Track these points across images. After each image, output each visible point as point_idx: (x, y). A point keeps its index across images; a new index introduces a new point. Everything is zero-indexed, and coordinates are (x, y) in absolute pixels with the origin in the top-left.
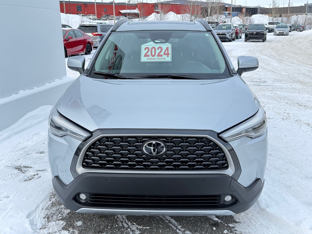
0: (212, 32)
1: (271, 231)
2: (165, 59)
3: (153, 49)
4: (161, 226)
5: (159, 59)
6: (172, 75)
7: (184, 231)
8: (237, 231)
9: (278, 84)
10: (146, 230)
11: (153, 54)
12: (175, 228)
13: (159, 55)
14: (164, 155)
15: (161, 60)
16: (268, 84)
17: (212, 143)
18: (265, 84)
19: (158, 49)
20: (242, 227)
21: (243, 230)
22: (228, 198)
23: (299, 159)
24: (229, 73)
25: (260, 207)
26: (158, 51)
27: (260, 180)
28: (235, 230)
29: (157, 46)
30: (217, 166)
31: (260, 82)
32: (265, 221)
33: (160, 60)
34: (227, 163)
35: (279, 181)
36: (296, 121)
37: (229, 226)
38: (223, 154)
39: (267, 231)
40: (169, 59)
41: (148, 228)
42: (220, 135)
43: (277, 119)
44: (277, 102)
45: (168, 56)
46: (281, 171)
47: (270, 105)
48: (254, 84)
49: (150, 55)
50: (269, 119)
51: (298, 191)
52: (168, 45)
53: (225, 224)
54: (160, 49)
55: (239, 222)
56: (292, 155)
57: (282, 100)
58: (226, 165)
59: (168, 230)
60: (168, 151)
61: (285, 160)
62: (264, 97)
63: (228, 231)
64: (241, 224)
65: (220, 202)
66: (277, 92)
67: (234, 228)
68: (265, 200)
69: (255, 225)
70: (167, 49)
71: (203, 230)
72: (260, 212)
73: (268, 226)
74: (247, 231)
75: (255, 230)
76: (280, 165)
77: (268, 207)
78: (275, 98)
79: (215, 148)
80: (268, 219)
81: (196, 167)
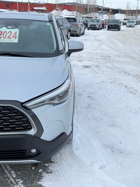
0: (52, 22)
1: (73, 170)
2: (13, 40)
3: (5, 33)
5: (9, 40)
6: (13, 53)
8: (49, 169)
9: (117, 59)
11: (5, 36)
12: (4, 168)
13: (9, 38)
15: (10, 41)
16: (111, 59)
17: (16, 111)
18: (109, 58)
19: (9, 33)
21: (54, 169)
22: (34, 151)
23: (112, 111)
24: (58, 53)
25: (72, 149)
26: (8, 35)
27: (65, 134)
28: (48, 169)
29: (8, 30)
30: (22, 128)
31: (107, 57)
32: (71, 161)
33: (9, 41)
34: (31, 125)
35: (93, 128)
36: (119, 84)
37: (45, 166)
38: (26, 119)
39: (70, 170)
40: (16, 41)
43: (108, 83)
44: (112, 71)
45: (15, 39)
46: (97, 120)
47: (107, 73)
48: (103, 58)
49: (2, 38)
50: (103, 82)
51: (103, 136)
52: (17, 30)
53: (43, 164)
54: (10, 33)
55: (53, 162)
56: (108, 108)
57: (115, 69)
58: (30, 127)
61: (103, 112)
62: (105, 67)
63: (42, 170)
64: (54, 164)
65: (26, 154)
66: (115, 64)
67: (48, 167)
68: (77, 144)
69: (64, 164)
70: (16, 33)
71: (25, 170)
72: (70, 153)
73: (73, 165)
74: (56, 169)
75: (62, 168)
76: (98, 116)
77: (76, 150)
78: (112, 68)
79: (19, 114)
80: (75, 159)
81: (5, 129)
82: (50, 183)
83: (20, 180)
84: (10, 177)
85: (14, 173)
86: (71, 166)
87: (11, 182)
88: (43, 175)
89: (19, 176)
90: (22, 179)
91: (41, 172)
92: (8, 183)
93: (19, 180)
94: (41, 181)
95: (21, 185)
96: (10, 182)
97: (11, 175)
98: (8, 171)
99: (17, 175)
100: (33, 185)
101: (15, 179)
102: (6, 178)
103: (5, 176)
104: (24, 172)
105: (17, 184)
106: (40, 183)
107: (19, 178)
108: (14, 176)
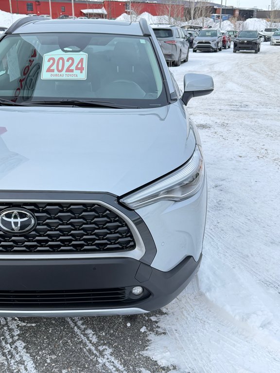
0: (150, 37)
1: (207, 329)
2: (77, 76)
3: (61, 61)
4: (54, 322)
5: (68, 75)
6: (81, 101)
7: (85, 329)
8: (159, 327)
9: (262, 110)
10: (30, 329)
11: (60, 68)
12: (72, 325)
13: (68, 70)
14: (33, 231)
15: (71, 77)
16: (250, 109)
17: (108, 212)
18: (246, 109)
19: (68, 60)
20: (168, 321)
21: (168, 326)
22: (138, 290)
25: (199, 289)
26: (67, 64)
27: (192, 258)
28: (158, 326)
29: (66, 56)
30: (117, 246)
31: (241, 106)
32: (202, 312)
33: (69, 77)
34: (133, 241)
35: (235, 248)
36: (275, 160)
37: (151, 320)
38: (126, 228)
39: (201, 329)
40: (82, 76)
41: (34, 325)
42: (121, 200)
43: (251, 158)
44: (256, 134)
45: (81, 72)
46: (240, 233)
47: (246, 138)
48: (233, 109)
49: (56, 70)
50: (241, 157)
51: (257, 263)
52: (83, 55)
53: (146, 317)
54: (70, 61)
55: (166, 313)
56: (259, 208)
57: (262, 131)
58: (132, 244)
59: (62, 328)
60: (39, 224)
61: (250, 216)
63: (147, 328)
64: (168, 317)
65: (124, 296)
66: (258, 120)
67: (156, 322)
68: (209, 279)
69: (187, 318)
70: (82, 60)
71: (113, 328)
72: (197, 297)
73: (205, 320)
74: (173, 328)
75: (185, 326)
76: (241, 224)
77: (209, 290)
78: (254, 129)
79: (112, 219)
80: (207, 308)
81: (85, 247)
82: (167, 353)
83: (107, 347)
84: (87, 341)
85: (93, 334)
86: (203, 322)
87: (90, 351)
88: (149, 338)
89: (103, 340)
90: (110, 345)
91: (145, 332)
92: (84, 353)
93: (104, 347)
94: (147, 350)
95: (109, 357)
96: (87, 351)
97: (88, 338)
98: (80, 330)
99: (99, 337)
100: (134, 357)
101: (96, 345)
102: (79, 343)
103: (76, 339)
104: (112, 331)
105: (102, 355)
106: (145, 353)
107: (104, 344)
108: (94, 339)
